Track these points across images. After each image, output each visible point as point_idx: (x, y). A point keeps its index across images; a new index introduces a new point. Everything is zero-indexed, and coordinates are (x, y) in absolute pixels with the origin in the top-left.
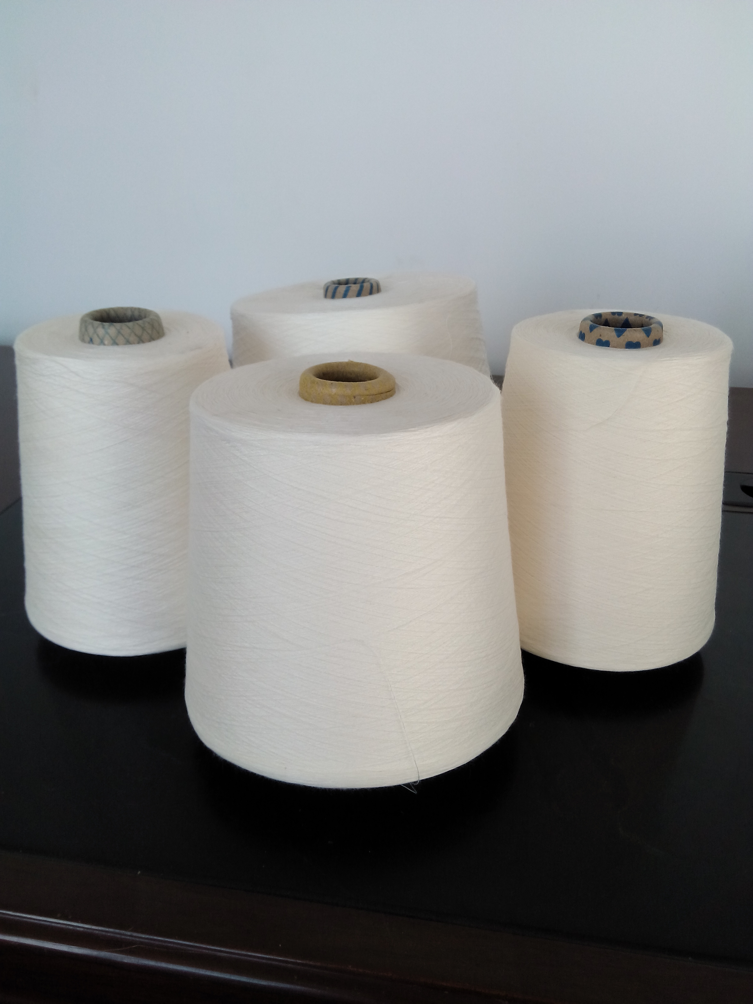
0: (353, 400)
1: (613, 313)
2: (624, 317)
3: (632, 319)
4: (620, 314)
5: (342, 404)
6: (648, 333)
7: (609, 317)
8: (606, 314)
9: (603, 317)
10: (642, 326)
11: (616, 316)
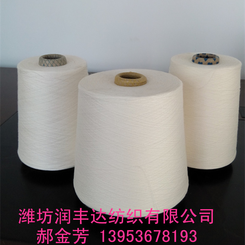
0: (134, 85)
1: (203, 54)
2: (206, 55)
3: (209, 56)
4: (205, 54)
5: (130, 86)
6: (215, 60)
7: (202, 55)
8: (201, 54)
9: (200, 55)
10: (212, 58)
11: (204, 55)
